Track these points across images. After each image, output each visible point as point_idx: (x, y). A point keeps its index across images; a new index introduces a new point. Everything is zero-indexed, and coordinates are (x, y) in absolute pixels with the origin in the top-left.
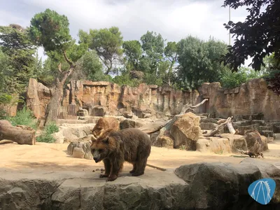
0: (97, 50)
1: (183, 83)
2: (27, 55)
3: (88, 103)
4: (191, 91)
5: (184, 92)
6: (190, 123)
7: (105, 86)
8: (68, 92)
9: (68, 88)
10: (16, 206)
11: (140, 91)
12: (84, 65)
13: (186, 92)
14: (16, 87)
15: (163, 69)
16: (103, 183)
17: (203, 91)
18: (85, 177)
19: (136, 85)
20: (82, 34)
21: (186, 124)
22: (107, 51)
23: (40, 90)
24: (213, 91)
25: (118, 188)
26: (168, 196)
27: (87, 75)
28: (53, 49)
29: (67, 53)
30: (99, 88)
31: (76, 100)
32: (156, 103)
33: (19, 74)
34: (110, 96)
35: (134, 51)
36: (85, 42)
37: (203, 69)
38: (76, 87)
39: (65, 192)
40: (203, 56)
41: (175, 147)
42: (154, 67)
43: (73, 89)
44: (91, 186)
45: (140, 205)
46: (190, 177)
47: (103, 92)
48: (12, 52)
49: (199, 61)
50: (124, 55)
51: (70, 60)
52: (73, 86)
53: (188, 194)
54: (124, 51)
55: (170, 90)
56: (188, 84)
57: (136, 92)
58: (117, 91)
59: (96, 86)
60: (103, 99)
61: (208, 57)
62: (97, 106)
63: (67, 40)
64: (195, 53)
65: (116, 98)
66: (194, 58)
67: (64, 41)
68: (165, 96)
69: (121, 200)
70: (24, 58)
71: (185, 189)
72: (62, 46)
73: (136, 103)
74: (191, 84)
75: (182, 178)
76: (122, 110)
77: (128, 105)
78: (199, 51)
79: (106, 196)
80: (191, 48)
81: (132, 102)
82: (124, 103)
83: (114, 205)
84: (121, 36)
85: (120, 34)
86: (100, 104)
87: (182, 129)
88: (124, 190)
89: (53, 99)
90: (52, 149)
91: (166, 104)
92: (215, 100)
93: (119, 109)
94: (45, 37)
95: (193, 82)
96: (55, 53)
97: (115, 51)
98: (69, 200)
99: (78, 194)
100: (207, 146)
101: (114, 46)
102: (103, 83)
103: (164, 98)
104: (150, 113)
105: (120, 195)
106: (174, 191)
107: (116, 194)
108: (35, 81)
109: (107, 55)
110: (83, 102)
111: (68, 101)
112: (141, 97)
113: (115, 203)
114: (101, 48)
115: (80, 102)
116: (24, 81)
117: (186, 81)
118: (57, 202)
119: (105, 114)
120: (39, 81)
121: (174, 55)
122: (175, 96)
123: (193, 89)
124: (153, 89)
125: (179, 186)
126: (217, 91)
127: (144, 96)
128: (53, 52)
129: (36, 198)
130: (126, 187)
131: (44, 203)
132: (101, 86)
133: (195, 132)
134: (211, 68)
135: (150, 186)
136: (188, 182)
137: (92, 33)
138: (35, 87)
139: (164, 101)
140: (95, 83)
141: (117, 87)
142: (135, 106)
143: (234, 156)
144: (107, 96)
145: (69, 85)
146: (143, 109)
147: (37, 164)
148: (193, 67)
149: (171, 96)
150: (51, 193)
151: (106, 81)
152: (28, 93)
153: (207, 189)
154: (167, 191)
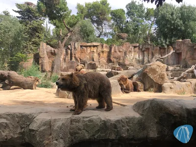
0: (91, 19)
1: (159, 41)
2: (38, 25)
3: (84, 59)
4: (166, 47)
5: (160, 48)
6: (157, 70)
7: (97, 46)
8: (69, 51)
9: (69, 49)
10: (2, 132)
11: (124, 49)
12: (81, 31)
13: (162, 48)
14: (31, 49)
15: (144, 31)
16: (70, 116)
17: (176, 47)
18: (58, 111)
19: (122, 44)
20: (79, 7)
21: (154, 71)
22: (99, 19)
23: (48, 51)
24: (185, 47)
25: (82, 119)
26: (123, 126)
27: (83, 38)
28: (55, 19)
29: (66, 21)
30: (92, 48)
31: (75, 57)
32: (138, 58)
33: (33, 40)
34: (101, 54)
35: (120, 18)
36: (82, 13)
37: (176, 29)
38: (75, 48)
39: (38, 122)
40: (175, 18)
41: (145, 90)
42: (137, 29)
43: (73, 49)
44: (59, 118)
45: (99, 133)
46: (143, 110)
47: (95, 51)
48: (27, 23)
49: (173, 22)
50: (112, 22)
51: (68, 26)
52: (73, 47)
53: (141, 125)
54: (112, 18)
55: (149, 47)
56: (164, 42)
57: (121, 50)
58: (106, 50)
59: (90, 46)
60: (96, 56)
61: (180, 19)
62: (91, 62)
63: (65, 11)
64: (169, 16)
65: (105, 55)
66: (168, 20)
67: (63, 12)
68: (145, 52)
69: (84, 129)
70: (36, 27)
71: (139, 121)
72: (61, 15)
73: (121, 58)
74: (166, 41)
75: (137, 112)
76: (110, 64)
77: (115, 60)
78: (172, 14)
79: (72, 126)
80: (165, 12)
81: (118, 58)
82: (112, 59)
83: (78, 133)
84: (109, 6)
85: (108, 5)
86: (93, 60)
87: (151, 76)
88: (86, 121)
89: (57, 56)
90: (47, 92)
91: (146, 59)
92: (187, 54)
93: (108, 63)
94: (48, 10)
95: (168, 40)
96: (56, 21)
97: (105, 19)
98: (42, 129)
99: (49, 124)
100: (171, 88)
101: (104, 15)
102: (95, 44)
103: (144, 54)
104: (133, 66)
105: (83, 125)
106: (129, 122)
107: (80, 124)
108: (45, 44)
109: (99, 22)
110: (80, 59)
111: (69, 59)
112: (125, 54)
113: (79, 131)
114: (95, 17)
115: (78, 59)
116: (37, 44)
117: (162, 39)
118: (33, 130)
119: (97, 67)
120: (47, 44)
121: (153, 19)
122: (154, 51)
123: (168, 46)
124: (135, 47)
125: (133, 119)
126: (188, 46)
127: (127, 53)
128: (54, 21)
129: (17, 127)
130: (88, 119)
131: (24, 131)
132: (94, 46)
133: (162, 77)
134: (183, 28)
135: (108, 118)
136: (142, 115)
137: (87, 5)
138: (44, 49)
139: (144, 56)
140: (89, 44)
141: (106, 47)
142: (121, 61)
143: (194, 96)
144: (99, 54)
145: (69, 46)
146: (127, 63)
147: (28, 102)
148: (167, 28)
149: (150, 52)
150: (28, 123)
151: (98, 42)
152: (40, 53)
153: (156, 120)
154: (123, 122)
